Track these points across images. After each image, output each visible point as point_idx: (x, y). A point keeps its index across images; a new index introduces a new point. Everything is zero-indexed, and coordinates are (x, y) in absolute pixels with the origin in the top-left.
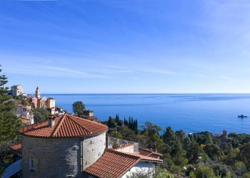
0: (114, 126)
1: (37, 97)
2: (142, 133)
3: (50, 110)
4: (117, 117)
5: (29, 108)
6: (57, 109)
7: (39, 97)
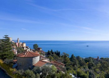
0: (50, 54)
1: (18, 42)
2: (62, 57)
3: (23, 48)
4: (52, 50)
5: (15, 47)
6: (27, 47)
7: (19, 42)
